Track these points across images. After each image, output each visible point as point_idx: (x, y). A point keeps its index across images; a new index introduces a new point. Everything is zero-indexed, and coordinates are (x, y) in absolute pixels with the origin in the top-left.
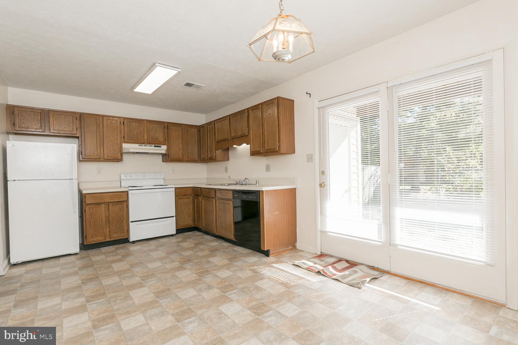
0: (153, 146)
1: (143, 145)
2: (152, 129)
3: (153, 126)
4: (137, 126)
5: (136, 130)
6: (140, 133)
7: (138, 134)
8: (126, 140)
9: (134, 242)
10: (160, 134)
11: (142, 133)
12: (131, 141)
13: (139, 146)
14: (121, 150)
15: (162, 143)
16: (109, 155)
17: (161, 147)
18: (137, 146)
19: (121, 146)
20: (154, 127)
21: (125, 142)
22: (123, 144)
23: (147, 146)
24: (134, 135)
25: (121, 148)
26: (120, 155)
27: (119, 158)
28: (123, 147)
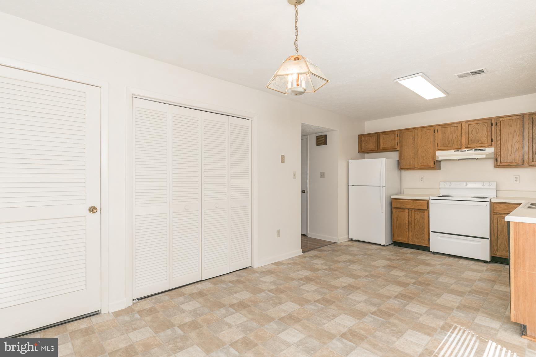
0: (473, 150)
1: (460, 150)
2: (472, 130)
3: (473, 126)
4: (452, 131)
5: (452, 135)
6: (456, 137)
7: (454, 139)
8: (440, 148)
9: (434, 253)
10: (484, 135)
11: (458, 136)
12: (445, 148)
13: (455, 151)
14: (435, 158)
15: (487, 145)
16: (422, 164)
17: (485, 150)
18: (452, 152)
19: (434, 154)
20: (475, 128)
21: (439, 150)
22: (437, 152)
23: (465, 151)
24: (449, 141)
25: (435, 156)
26: (433, 163)
27: (432, 167)
28: (437, 155)
